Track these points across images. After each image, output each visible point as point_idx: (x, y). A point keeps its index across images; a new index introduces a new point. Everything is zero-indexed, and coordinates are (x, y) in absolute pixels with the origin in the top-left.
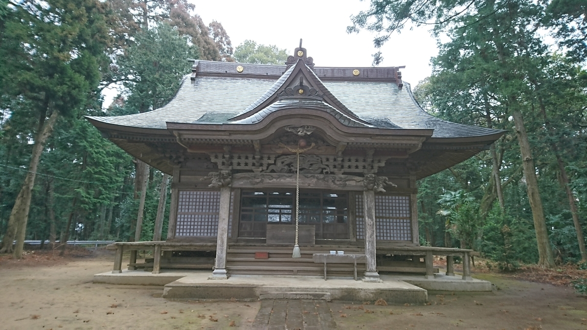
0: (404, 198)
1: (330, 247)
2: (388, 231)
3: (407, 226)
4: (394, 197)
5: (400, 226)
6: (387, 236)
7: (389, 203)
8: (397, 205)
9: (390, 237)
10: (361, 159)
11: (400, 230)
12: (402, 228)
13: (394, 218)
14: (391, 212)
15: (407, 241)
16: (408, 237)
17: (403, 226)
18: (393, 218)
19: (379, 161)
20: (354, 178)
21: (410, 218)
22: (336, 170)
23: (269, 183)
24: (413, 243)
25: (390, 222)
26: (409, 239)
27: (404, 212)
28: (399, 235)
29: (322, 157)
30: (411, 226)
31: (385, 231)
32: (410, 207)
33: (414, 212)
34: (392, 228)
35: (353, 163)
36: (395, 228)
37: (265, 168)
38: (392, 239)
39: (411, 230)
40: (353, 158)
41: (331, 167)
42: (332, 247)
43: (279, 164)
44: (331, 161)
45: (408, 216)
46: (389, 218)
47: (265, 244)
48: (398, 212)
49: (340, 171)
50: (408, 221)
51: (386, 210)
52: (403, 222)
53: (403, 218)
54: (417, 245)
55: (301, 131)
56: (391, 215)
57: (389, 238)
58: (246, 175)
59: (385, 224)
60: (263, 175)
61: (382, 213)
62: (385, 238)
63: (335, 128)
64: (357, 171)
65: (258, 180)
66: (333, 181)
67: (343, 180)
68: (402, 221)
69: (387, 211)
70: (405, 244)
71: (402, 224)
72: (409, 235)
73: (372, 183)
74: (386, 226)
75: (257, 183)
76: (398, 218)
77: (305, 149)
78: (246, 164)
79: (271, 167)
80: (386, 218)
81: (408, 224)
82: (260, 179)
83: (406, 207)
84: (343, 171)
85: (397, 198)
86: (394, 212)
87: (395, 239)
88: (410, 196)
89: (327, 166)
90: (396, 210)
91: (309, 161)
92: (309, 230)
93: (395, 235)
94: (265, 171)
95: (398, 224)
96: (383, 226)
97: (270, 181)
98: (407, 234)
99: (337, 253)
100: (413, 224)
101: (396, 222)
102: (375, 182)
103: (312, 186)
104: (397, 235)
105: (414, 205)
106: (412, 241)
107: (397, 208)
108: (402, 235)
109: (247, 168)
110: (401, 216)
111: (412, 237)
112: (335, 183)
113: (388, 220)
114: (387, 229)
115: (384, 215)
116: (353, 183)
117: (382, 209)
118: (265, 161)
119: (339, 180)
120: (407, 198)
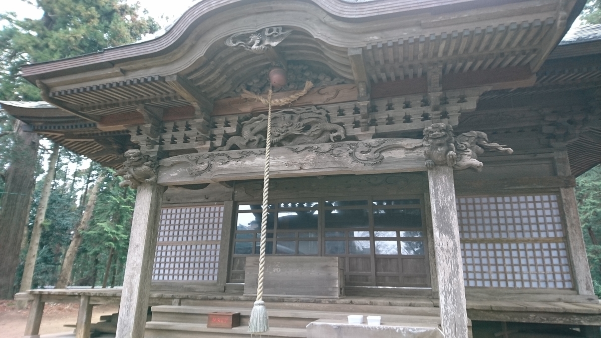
0: (545, 198)
1: (371, 304)
2: (516, 269)
3: (559, 257)
4: (522, 198)
5: (543, 258)
6: (514, 280)
7: (512, 210)
8: (532, 213)
9: (522, 281)
10: (416, 100)
11: (544, 266)
12: (547, 261)
13: (528, 241)
14: (518, 228)
15: (564, 289)
16: (563, 281)
17: (551, 257)
18: (525, 242)
19: (462, 100)
20: (399, 143)
21: (565, 239)
22: (358, 131)
23: (222, 169)
24: (578, 294)
25: (518, 250)
26: (568, 285)
27: (550, 227)
28: (541, 277)
29: (329, 107)
30: (569, 257)
31: (509, 269)
32: (562, 216)
33: (572, 225)
34: (523, 261)
35: (399, 112)
36: (531, 261)
37: (218, 143)
38: (527, 285)
39: (571, 265)
40: (398, 102)
41: (349, 125)
42: (376, 304)
43: (246, 133)
44: (349, 114)
45: (559, 234)
46: (516, 241)
47: (241, 297)
48: (534, 227)
49: (368, 130)
50: (561, 245)
51: (506, 224)
52: (550, 250)
53: (549, 241)
54: (590, 300)
55: (257, 42)
56: (519, 235)
57: (519, 285)
58: (182, 158)
59: (507, 254)
60: (213, 155)
61: (500, 231)
62: (511, 284)
63: (328, 19)
64: (408, 127)
65: (202, 167)
66: (351, 154)
67: (375, 149)
68: (545, 246)
69: (511, 228)
70: (558, 296)
71: (546, 254)
72: (566, 277)
73: (440, 145)
74: (511, 258)
75: (200, 173)
76: (536, 241)
77: (292, 96)
78: (186, 139)
79: (232, 141)
80: (509, 242)
81: (562, 253)
82: (206, 164)
83: (551, 216)
84: (372, 130)
85: (530, 198)
86: (526, 228)
87: (535, 285)
88: (558, 193)
89: (341, 124)
90: (530, 224)
91: (300, 120)
92: (327, 267)
93: (533, 277)
94: (219, 149)
95: (538, 254)
96: (503, 258)
97: (225, 166)
98: (562, 274)
99: (365, 321)
100: (573, 251)
101: (533, 250)
102: (449, 142)
103: (307, 170)
104: (538, 278)
105: (571, 210)
106: (575, 288)
107: (533, 220)
108: (550, 277)
109: (187, 146)
110: (543, 235)
111: (574, 280)
112: (356, 160)
113: (513, 246)
114: (512, 265)
115: (504, 236)
116: (399, 154)
117: (499, 224)
118: (220, 131)
119: (366, 149)
120: (553, 197)
